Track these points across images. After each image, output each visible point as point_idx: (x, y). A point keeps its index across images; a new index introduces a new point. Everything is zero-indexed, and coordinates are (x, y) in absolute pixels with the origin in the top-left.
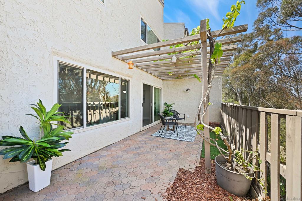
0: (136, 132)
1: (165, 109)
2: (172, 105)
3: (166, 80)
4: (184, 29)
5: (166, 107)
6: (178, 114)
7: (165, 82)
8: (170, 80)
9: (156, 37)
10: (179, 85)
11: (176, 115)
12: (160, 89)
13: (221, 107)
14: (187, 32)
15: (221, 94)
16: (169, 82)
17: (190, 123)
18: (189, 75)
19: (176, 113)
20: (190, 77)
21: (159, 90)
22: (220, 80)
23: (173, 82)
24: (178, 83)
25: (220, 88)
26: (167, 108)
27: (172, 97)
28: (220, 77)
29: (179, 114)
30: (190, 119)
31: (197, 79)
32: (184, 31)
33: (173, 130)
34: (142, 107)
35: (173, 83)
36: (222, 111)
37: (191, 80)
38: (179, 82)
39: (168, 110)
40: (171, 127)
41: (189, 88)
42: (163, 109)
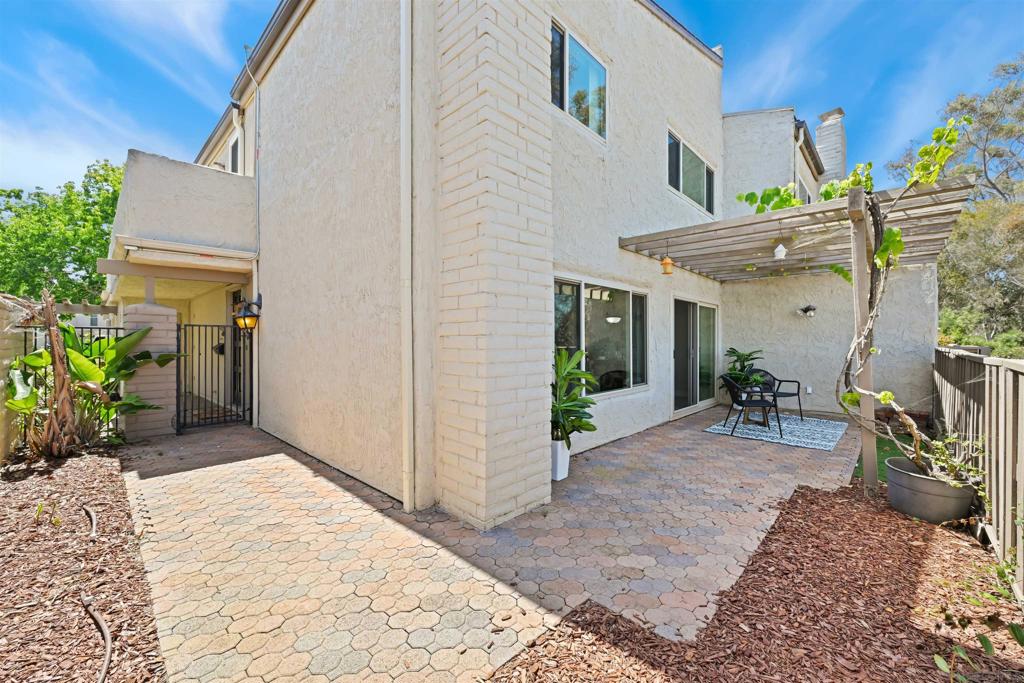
0: (660, 421)
1: (731, 366)
2: (755, 356)
3: (733, 282)
4: (793, 126)
5: (736, 361)
6: (777, 383)
7: (728, 287)
8: (746, 282)
9: (703, 163)
10: (775, 295)
11: (769, 385)
12: (714, 309)
13: (934, 362)
14: (802, 131)
15: (933, 319)
16: (744, 289)
17: (817, 409)
18: (811, 268)
19: (768, 378)
20: (814, 271)
21: (710, 313)
22: (928, 274)
23: (757, 287)
24: (772, 288)
25: (929, 301)
26: (738, 365)
27: (754, 331)
28: (930, 267)
29: (781, 382)
30: (819, 396)
31: (840, 277)
32: (792, 131)
33: (764, 424)
34: (672, 360)
35: (757, 291)
36: (936, 374)
37: (817, 278)
38: (777, 285)
39: (742, 370)
40: (757, 417)
41: (813, 304)
42: (722, 365)
